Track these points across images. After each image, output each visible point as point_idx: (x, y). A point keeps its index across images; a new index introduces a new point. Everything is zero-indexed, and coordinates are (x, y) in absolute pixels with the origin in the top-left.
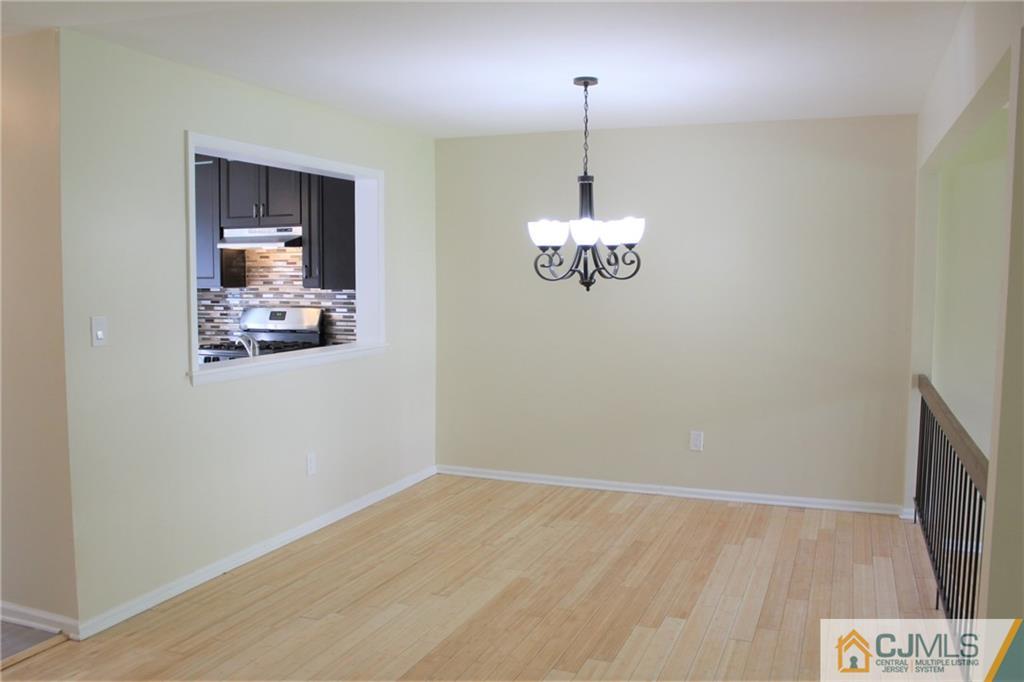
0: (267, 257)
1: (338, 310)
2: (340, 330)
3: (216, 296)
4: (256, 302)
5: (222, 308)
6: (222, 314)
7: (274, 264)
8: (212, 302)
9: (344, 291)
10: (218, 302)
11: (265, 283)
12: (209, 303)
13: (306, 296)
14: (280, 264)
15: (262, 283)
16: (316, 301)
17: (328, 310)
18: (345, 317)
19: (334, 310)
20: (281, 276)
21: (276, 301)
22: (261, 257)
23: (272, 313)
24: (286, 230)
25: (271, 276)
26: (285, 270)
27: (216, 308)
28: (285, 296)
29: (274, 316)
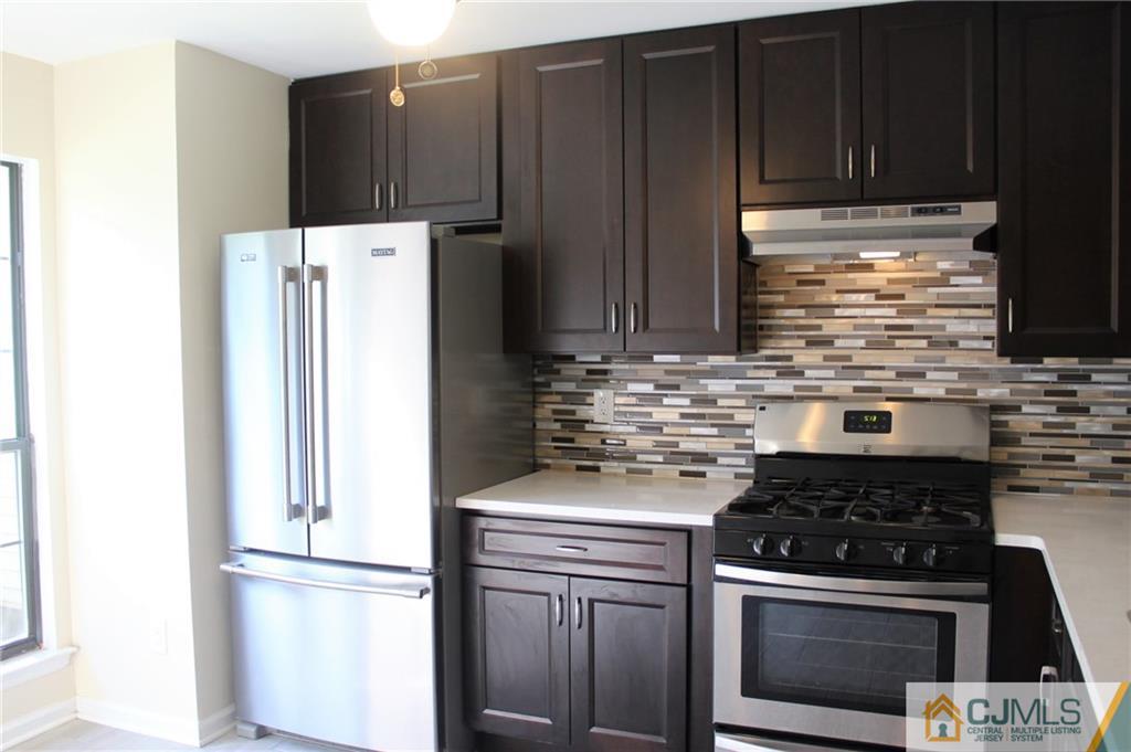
0: (822, 283)
1: (1025, 409)
2: (1035, 456)
3: (668, 372)
4: (785, 387)
5: (687, 402)
6: (683, 416)
7: (835, 299)
8: (658, 387)
9: (1049, 362)
10: (677, 387)
11: (812, 343)
12: (649, 388)
13: (930, 375)
14: (862, 298)
15: (802, 343)
16: (963, 386)
17: (997, 408)
18: (1046, 425)
19: (1017, 409)
20: (856, 327)
21: (845, 387)
22: (800, 283)
23: (848, 414)
24: (942, 211)
25: (829, 327)
26: (870, 312)
27: (666, 401)
28: (868, 373)
29: (854, 422)
